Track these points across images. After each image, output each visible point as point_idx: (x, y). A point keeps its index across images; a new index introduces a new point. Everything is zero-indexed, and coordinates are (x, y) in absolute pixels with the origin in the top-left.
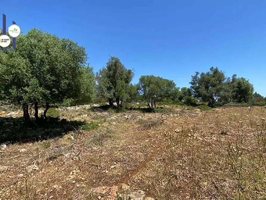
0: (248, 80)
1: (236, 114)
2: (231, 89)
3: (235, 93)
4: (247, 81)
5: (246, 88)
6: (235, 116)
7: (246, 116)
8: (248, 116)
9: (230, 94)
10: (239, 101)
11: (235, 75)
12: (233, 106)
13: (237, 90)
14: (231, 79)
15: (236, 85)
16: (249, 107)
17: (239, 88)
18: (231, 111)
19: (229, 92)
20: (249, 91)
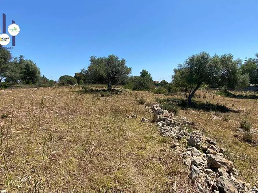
0: (35, 63)
1: (22, 95)
2: (18, 70)
3: (23, 74)
4: (35, 65)
5: (34, 70)
6: (21, 97)
7: (32, 96)
8: (33, 96)
9: (18, 75)
10: (27, 83)
11: (22, 56)
12: (21, 87)
13: (25, 72)
14: (18, 59)
15: (24, 66)
16: (36, 88)
17: (28, 70)
18: (18, 93)
19: (17, 73)
20: (36, 74)
